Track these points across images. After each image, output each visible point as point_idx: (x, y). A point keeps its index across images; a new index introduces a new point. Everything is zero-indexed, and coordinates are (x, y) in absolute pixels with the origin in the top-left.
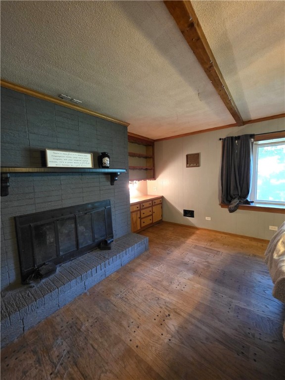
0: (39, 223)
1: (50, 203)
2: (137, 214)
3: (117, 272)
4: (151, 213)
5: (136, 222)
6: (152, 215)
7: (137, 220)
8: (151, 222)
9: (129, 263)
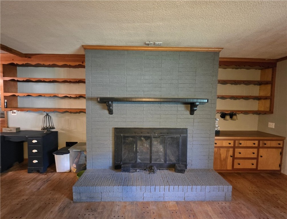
0: (126, 135)
1: (135, 123)
2: (228, 151)
3: (177, 203)
4: (255, 156)
5: (225, 160)
6: (257, 159)
7: (226, 158)
8: (254, 167)
9: (194, 202)
